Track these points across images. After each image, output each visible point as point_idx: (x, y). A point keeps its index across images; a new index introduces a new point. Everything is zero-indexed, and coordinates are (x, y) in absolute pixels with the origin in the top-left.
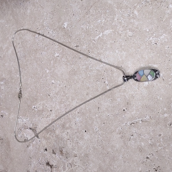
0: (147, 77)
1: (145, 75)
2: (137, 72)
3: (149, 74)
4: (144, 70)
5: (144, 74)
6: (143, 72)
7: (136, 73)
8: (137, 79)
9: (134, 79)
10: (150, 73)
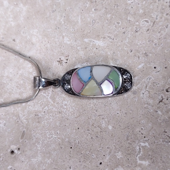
0: (100, 84)
1: (96, 81)
2: (73, 70)
3: (107, 78)
4: (92, 67)
5: (92, 77)
6: (91, 71)
7: (70, 73)
8: (71, 89)
9: (63, 87)
10: (108, 76)
